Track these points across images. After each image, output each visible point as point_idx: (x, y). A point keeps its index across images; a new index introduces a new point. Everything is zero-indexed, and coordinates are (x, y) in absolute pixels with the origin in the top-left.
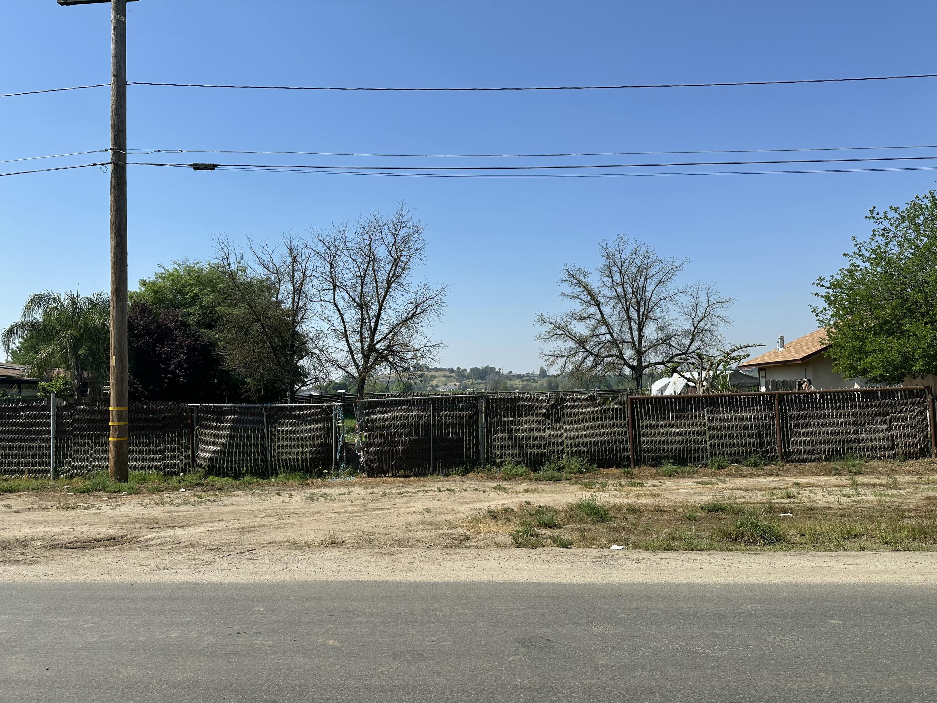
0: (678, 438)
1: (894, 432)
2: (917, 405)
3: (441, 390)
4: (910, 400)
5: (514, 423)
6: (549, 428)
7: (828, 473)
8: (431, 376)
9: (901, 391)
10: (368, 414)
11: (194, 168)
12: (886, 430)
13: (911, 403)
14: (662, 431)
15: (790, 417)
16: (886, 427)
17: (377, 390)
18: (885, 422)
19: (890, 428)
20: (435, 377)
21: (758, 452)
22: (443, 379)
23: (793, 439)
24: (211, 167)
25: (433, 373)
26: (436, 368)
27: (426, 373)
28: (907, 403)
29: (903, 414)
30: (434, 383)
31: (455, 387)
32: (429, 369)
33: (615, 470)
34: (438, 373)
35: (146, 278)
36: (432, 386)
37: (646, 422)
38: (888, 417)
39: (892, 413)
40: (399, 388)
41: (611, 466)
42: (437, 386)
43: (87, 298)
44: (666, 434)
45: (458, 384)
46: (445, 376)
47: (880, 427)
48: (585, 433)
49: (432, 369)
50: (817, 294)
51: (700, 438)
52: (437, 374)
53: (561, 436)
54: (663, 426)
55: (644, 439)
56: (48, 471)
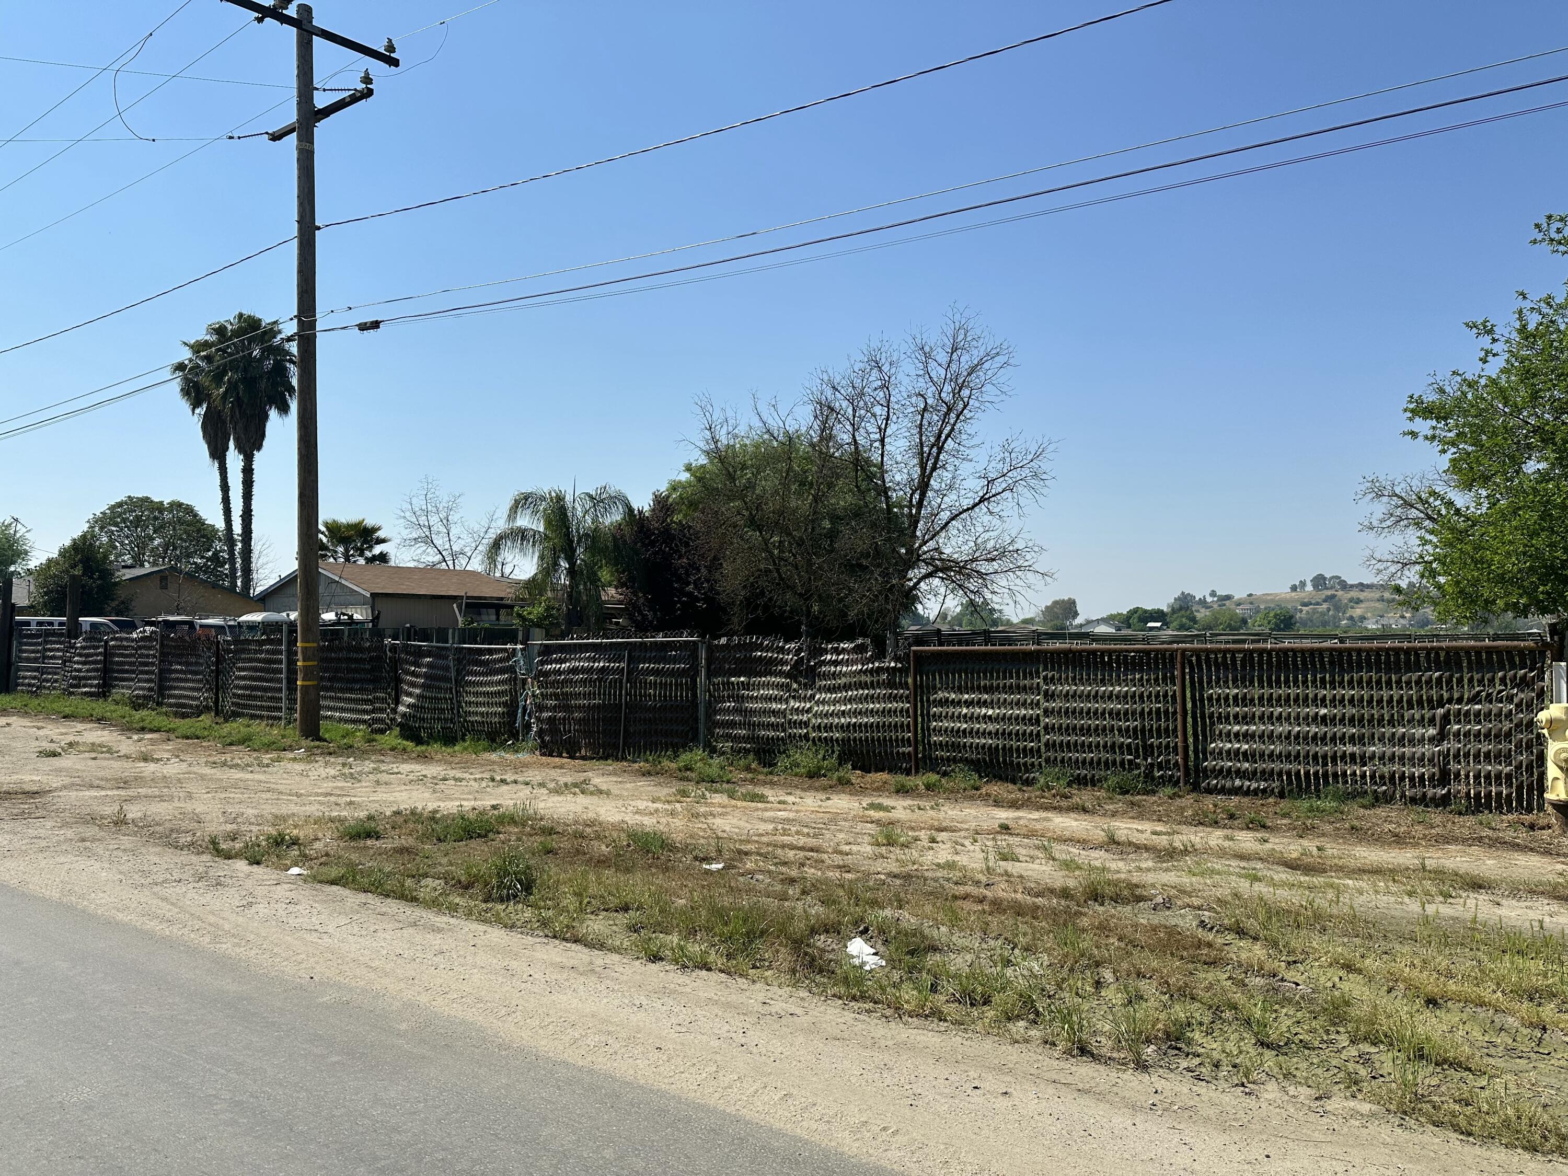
0: (991, 727)
1: (1450, 745)
2: (1517, 686)
3: (1370, 627)
4: (1500, 674)
5: (747, 686)
6: (794, 697)
8: (1351, 600)
9: (1497, 652)
10: (542, 663)
11: (359, 329)
12: (1432, 740)
13: (1503, 681)
14: (965, 711)
15: (1210, 698)
16: (1432, 731)
17: (1221, 624)
18: (1432, 721)
19: (1442, 736)
20: (1359, 601)
21: (1138, 766)
22: (1377, 605)
23: (1213, 745)
24: (375, 325)
25: (1354, 594)
26: (1361, 584)
27: (1340, 593)
28: (1492, 681)
29: (1477, 707)
30: (1358, 612)
31: (1402, 621)
32: (1344, 586)
33: (884, 776)
34: (1365, 594)
36: (1351, 618)
37: (941, 695)
38: (1440, 711)
39: (1450, 701)
40: (1266, 622)
41: (882, 770)
42: (1363, 618)
43: (587, 494)
44: (971, 718)
45: (1408, 615)
46: (1382, 599)
47: (1418, 732)
48: (843, 708)
49: (1352, 586)
50: (1414, 435)
51: (1029, 729)
52: (1362, 596)
53: (808, 711)
54: (968, 704)
55: (934, 724)
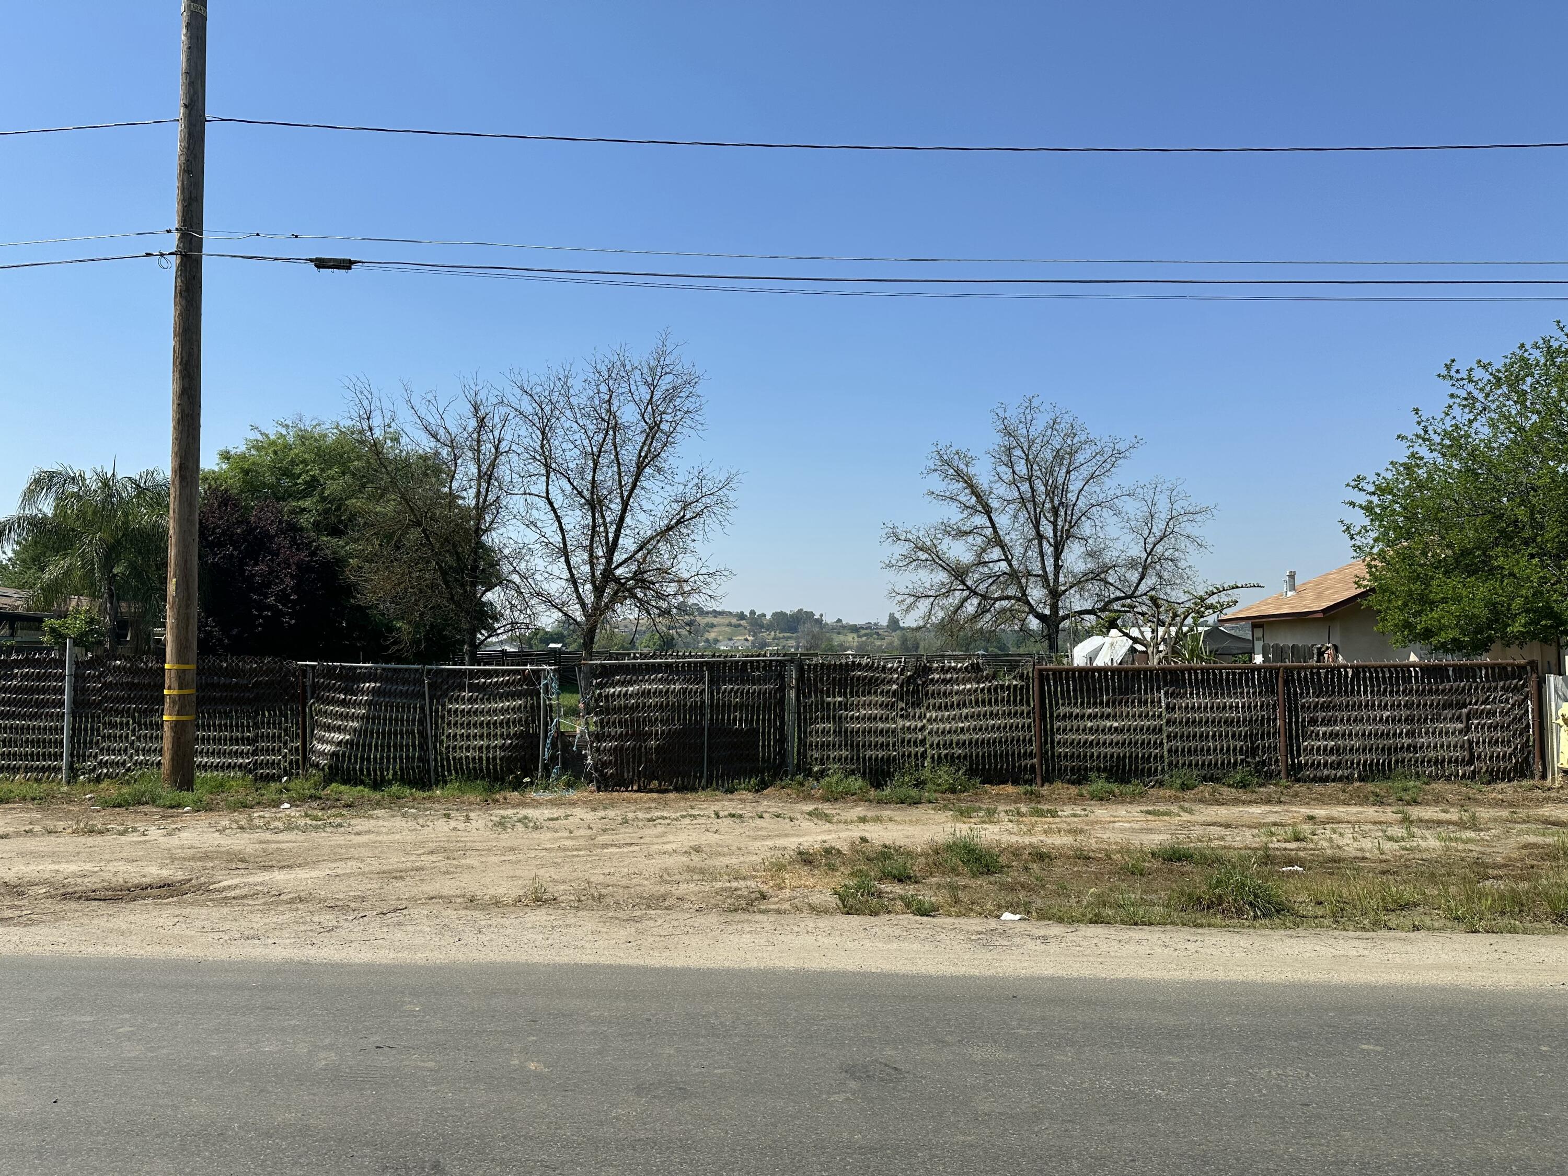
0: (1115, 737)
1: (1473, 736)
2: (1512, 691)
3: (722, 648)
4: (1502, 683)
5: (844, 706)
6: (902, 716)
7: (1363, 801)
8: (707, 624)
9: (1487, 669)
10: (601, 686)
11: (316, 265)
12: (1460, 732)
13: (1503, 688)
14: (1089, 724)
15: (1303, 706)
16: (1460, 726)
17: (616, 645)
18: (1459, 719)
19: (1468, 729)
20: (713, 626)
21: (1248, 764)
22: (727, 629)
23: (1306, 743)
24: (346, 265)
25: (709, 619)
26: (715, 611)
27: (698, 618)
28: (1496, 688)
29: (1489, 707)
30: (712, 636)
31: (746, 643)
32: (702, 613)
33: (1010, 789)
34: (717, 620)
35: (230, 448)
36: (707, 641)
37: (1063, 710)
38: (1465, 711)
39: (1470, 703)
40: (652, 643)
41: (1004, 782)
42: (716, 641)
43: (130, 479)
44: (1097, 730)
45: (750, 638)
46: (730, 625)
47: (1451, 726)
48: (961, 725)
49: (707, 613)
50: (1352, 504)
51: (1153, 738)
52: (715, 621)
53: (923, 728)
54: (1091, 717)
55: (1059, 737)
56: (58, 770)
